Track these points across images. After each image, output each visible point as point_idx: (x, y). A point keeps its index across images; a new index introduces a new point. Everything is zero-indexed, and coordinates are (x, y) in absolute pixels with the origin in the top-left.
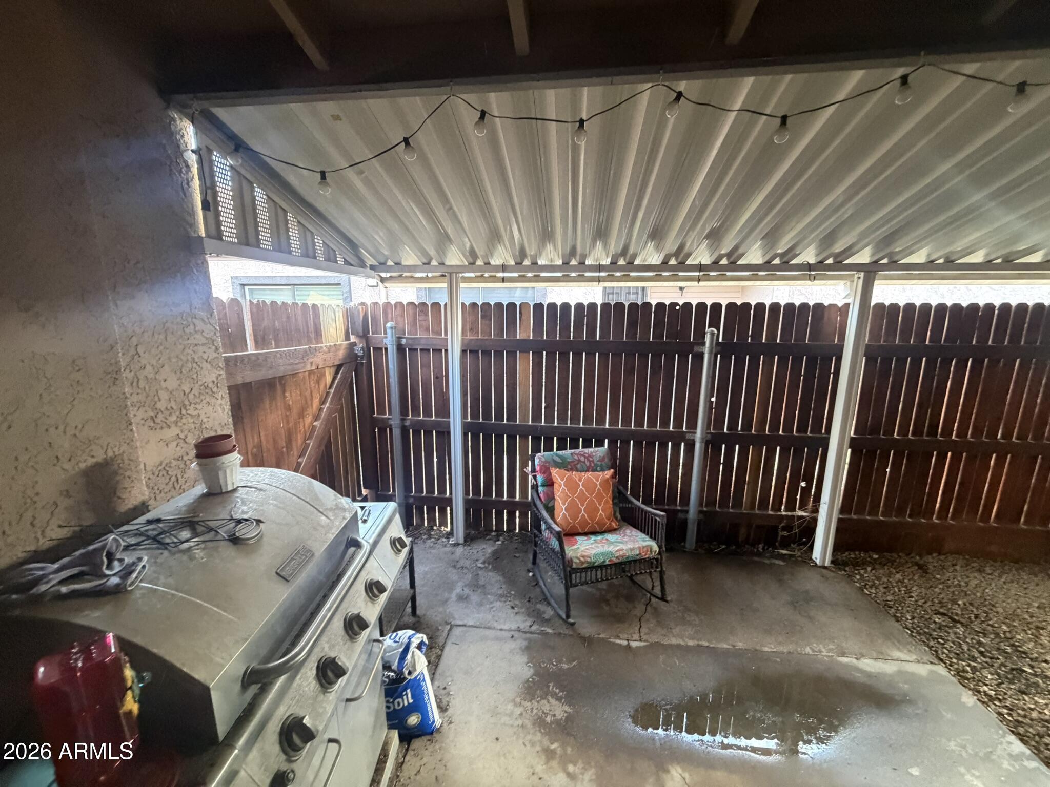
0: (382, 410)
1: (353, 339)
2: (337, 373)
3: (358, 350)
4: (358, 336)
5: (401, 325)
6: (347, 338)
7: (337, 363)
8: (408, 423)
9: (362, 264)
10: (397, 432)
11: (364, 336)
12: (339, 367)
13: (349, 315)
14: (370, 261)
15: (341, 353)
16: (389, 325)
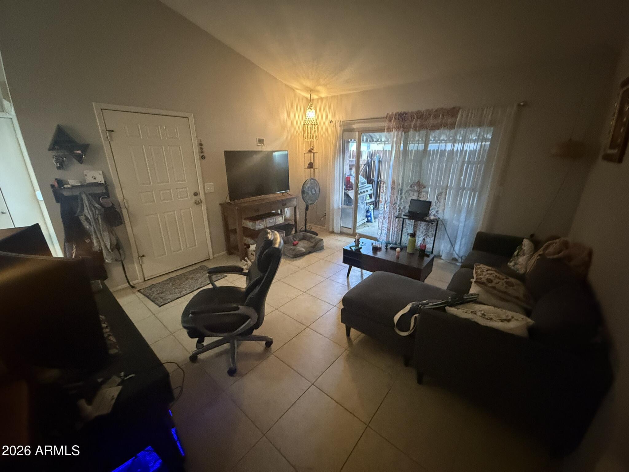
0: (373, 177)
1: (369, 158)
2: (364, 166)
3: (370, 161)
4: (370, 158)
5: (380, 155)
6: (367, 158)
7: (365, 164)
8: (379, 180)
9: (373, 141)
10: (376, 182)
11: (371, 158)
12: (365, 165)
13: (369, 153)
14: (375, 140)
15: (366, 162)
16: (377, 155)
